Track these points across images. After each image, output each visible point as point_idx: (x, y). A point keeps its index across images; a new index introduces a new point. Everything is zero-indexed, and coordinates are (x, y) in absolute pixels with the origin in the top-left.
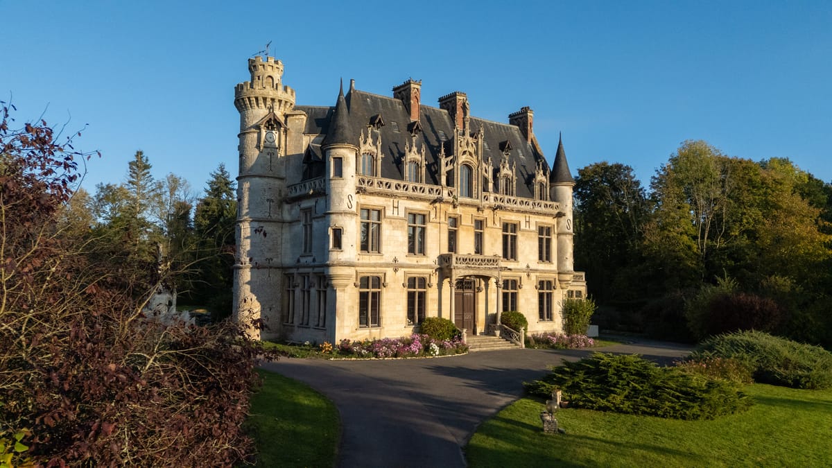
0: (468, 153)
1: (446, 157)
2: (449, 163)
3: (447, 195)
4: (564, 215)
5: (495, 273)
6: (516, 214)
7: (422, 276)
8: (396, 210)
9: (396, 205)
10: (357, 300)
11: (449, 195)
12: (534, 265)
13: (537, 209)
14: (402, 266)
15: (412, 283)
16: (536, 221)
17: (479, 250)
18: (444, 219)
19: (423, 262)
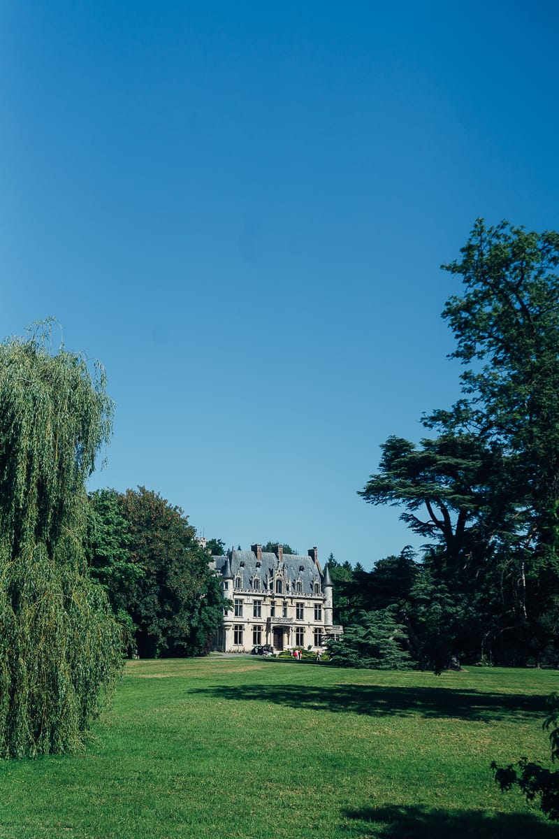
0: (279, 575)
2: (271, 580)
4: (328, 599)
6: (303, 600)
7: (259, 626)
8: (248, 600)
9: (248, 598)
10: (234, 635)
11: (271, 593)
13: (313, 597)
14: (251, 622)
15: (255, 628)
16: (312, 603)
17: (285, 616)
18: (269, 603)
19: (260, 621)
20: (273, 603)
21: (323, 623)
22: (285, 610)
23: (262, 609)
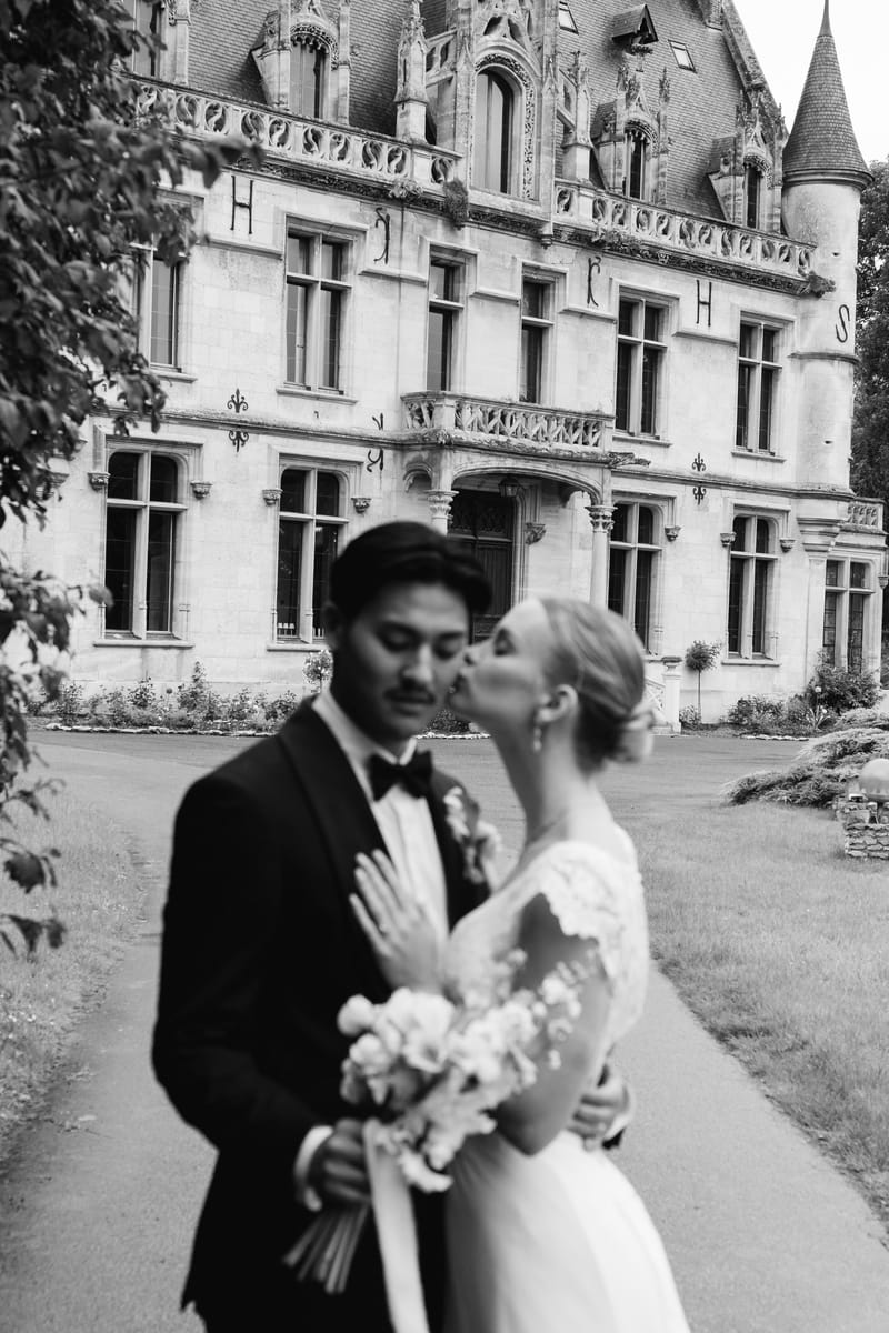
0: (503, 27)
1: (427, 35)
2: (438, 55)
3: (429, 176)
4: (830, 287)
5: (591, 476)
6: (667, 272)
7: (331, 467)
8: (242, 214)
9: (242, 197)
10: (100, 538)
11: (435, 174)
12: (722, 461)
13: (737, 257)
14: (262, 428)
15: (292, 481)
16: (731, 303)
17: (532, 391)
18: (414, 264)
19: (338, 419)
20: (450, 267)
21: (784, 476)
22: (534, 337)
23: (354, 309)
